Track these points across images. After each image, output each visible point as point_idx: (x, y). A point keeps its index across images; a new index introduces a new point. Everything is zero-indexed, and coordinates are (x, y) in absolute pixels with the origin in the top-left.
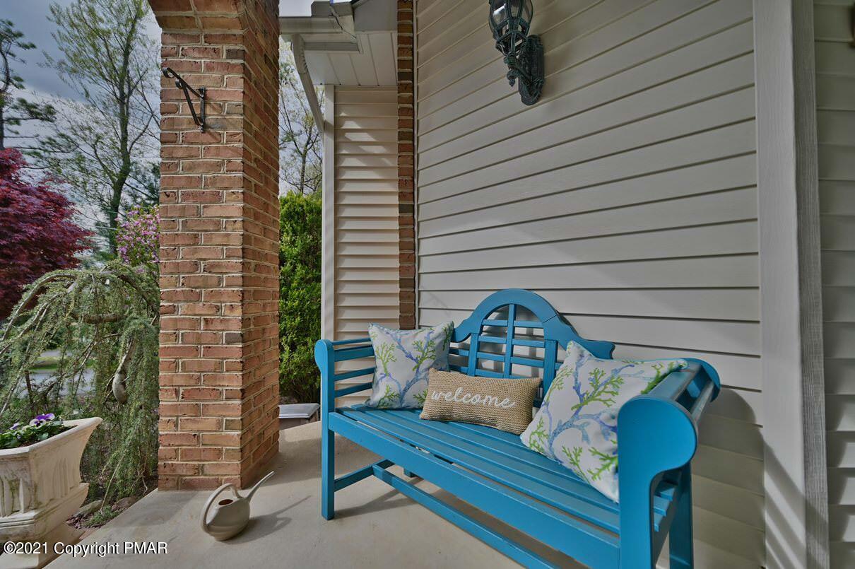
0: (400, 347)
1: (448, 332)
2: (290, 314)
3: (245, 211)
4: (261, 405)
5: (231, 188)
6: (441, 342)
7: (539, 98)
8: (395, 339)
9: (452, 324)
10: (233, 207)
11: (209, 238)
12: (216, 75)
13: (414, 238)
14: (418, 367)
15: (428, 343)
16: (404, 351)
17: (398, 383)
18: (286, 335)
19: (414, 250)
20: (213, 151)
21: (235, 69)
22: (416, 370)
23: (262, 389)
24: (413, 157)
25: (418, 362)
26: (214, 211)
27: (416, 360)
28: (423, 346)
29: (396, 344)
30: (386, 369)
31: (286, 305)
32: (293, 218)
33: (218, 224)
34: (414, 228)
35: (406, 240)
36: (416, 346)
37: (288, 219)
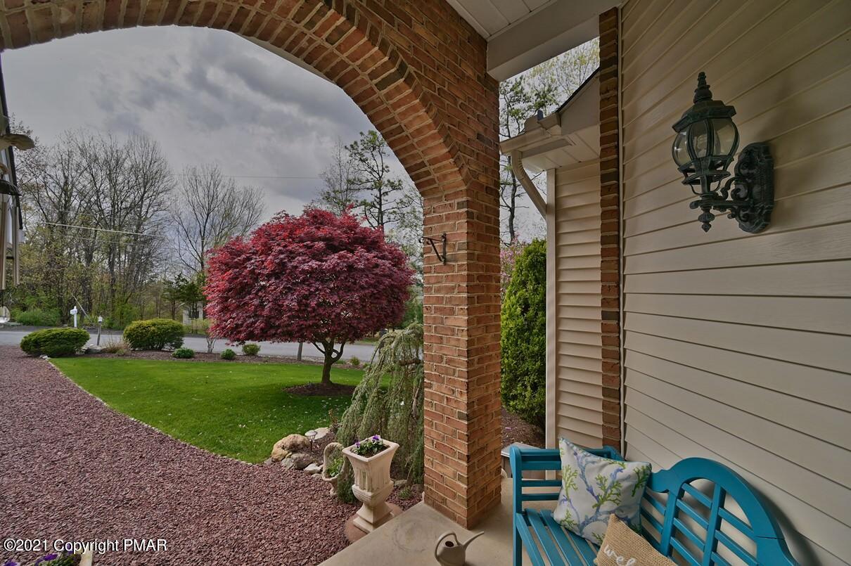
0: (583, 476)
1: (641, 476)
2: (533, 357)
3: (469, 322)
4: (484, 466)
5: (460, 305)
6: (630, 486)
7: (765, 227)
8: (580, 465)
9: (650, 467)
10: (460, 320)
11: (448, 340)
12: (451, 222)
13: (620, 347)
14: (598, 506)
15: (613, 483)
16: (586, 483)
17: (577, 513)
18: (528, 375)
19: (620, 359)
20: (450, 278)
21: (463, 216)
22: (596, 508)
23: (485, 453)
24: (619, 260)
25: (600, 501)
26: (450, 322)
27: (597, 498)
28: (607, 484)
29: (579, 472)
30: (567, 494)
31: (528, 349)
32: (535, 266)
33: (453, 330)
34: (619, 337)
35: (610, 348)
36: (599, 481)
37: (531, 269)
